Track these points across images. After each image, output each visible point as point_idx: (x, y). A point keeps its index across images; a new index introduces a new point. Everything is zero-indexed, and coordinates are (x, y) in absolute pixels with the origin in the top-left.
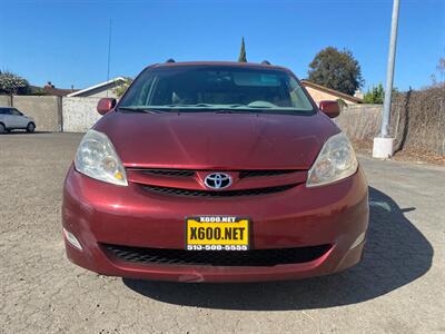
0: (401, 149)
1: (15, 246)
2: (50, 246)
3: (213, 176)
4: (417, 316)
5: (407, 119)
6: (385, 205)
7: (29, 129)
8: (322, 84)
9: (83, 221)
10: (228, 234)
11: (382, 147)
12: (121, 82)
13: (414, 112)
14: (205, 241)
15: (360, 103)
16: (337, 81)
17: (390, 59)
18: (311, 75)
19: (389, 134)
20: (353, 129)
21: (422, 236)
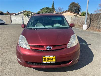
0: (89, 27)
1: (6, 57)
2: (13, 57)
3: (48, 47)
4: (89, 73)
5: (91, 20)
6: (84, 44)
7: (4, 24)
8: (71, 11)
9: (21, 57)
10: (51, 59)
11: (85, 27)
12: (25, 12)
13: (92, 19)
14: (47, 61)
15: (80, 15)
16: (75, 10)
17: (87, 7)
18: (69, 9)
19: (86, 24)
20: (78, 22)
21: (92, 52)
